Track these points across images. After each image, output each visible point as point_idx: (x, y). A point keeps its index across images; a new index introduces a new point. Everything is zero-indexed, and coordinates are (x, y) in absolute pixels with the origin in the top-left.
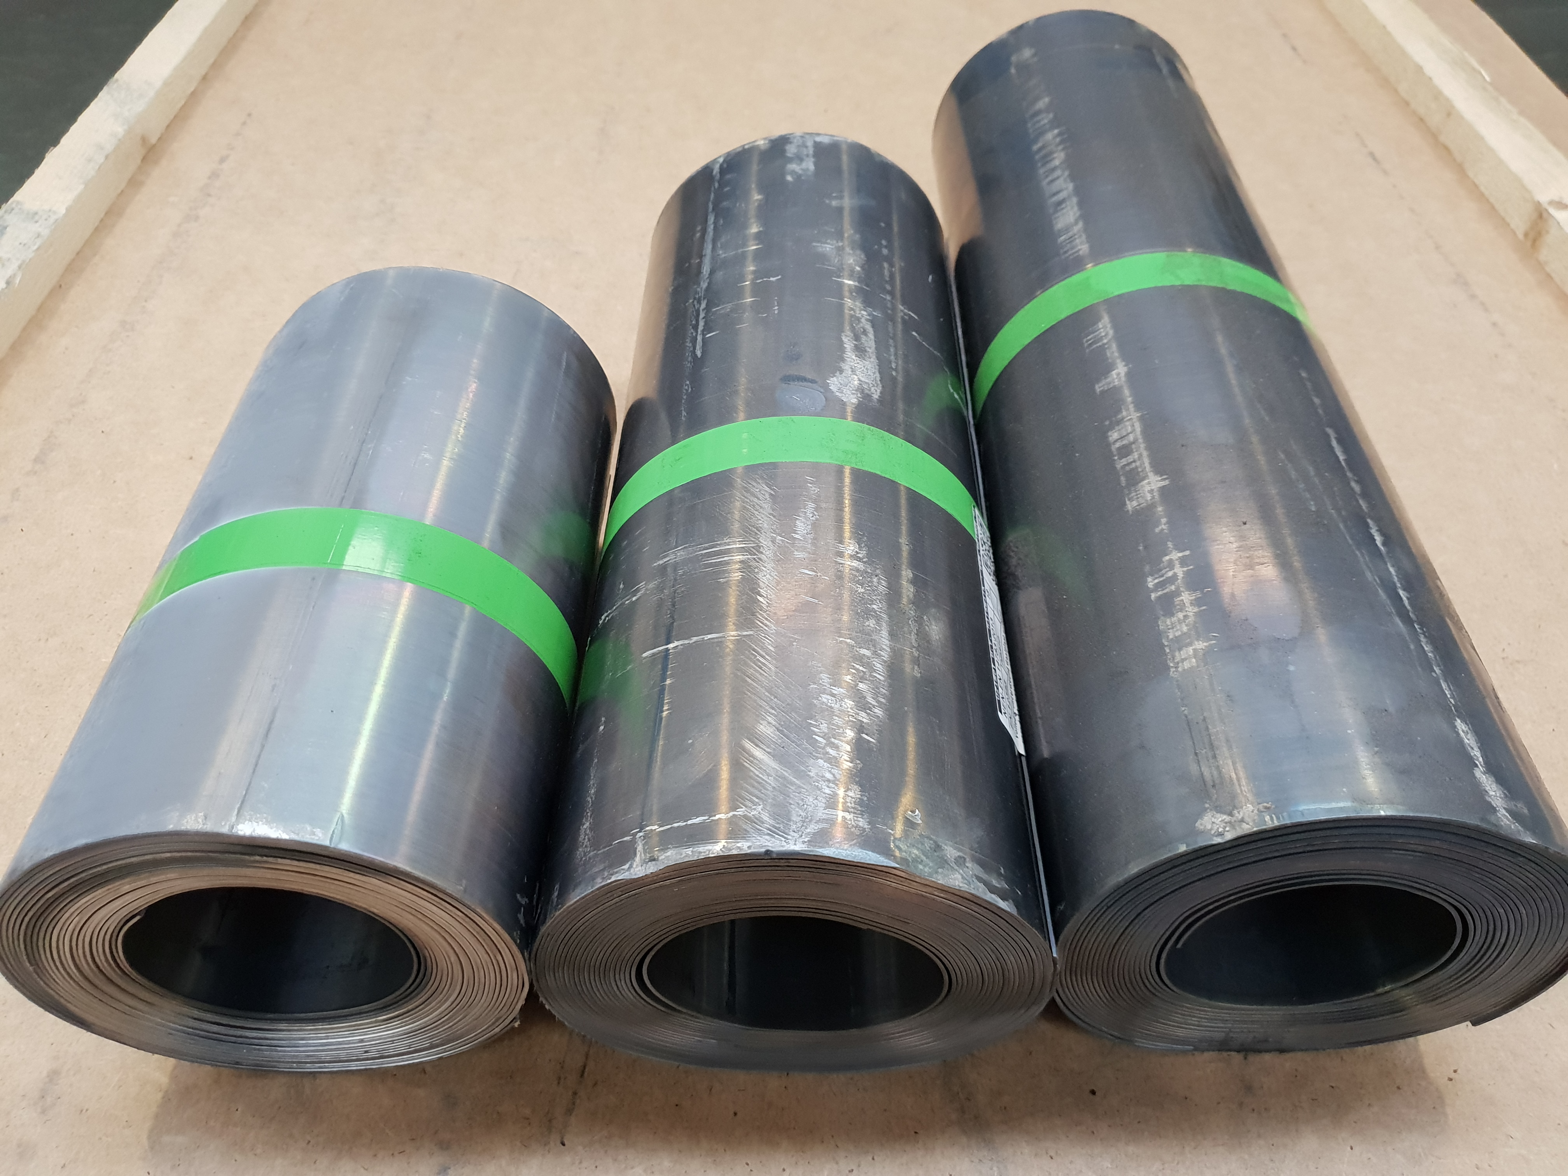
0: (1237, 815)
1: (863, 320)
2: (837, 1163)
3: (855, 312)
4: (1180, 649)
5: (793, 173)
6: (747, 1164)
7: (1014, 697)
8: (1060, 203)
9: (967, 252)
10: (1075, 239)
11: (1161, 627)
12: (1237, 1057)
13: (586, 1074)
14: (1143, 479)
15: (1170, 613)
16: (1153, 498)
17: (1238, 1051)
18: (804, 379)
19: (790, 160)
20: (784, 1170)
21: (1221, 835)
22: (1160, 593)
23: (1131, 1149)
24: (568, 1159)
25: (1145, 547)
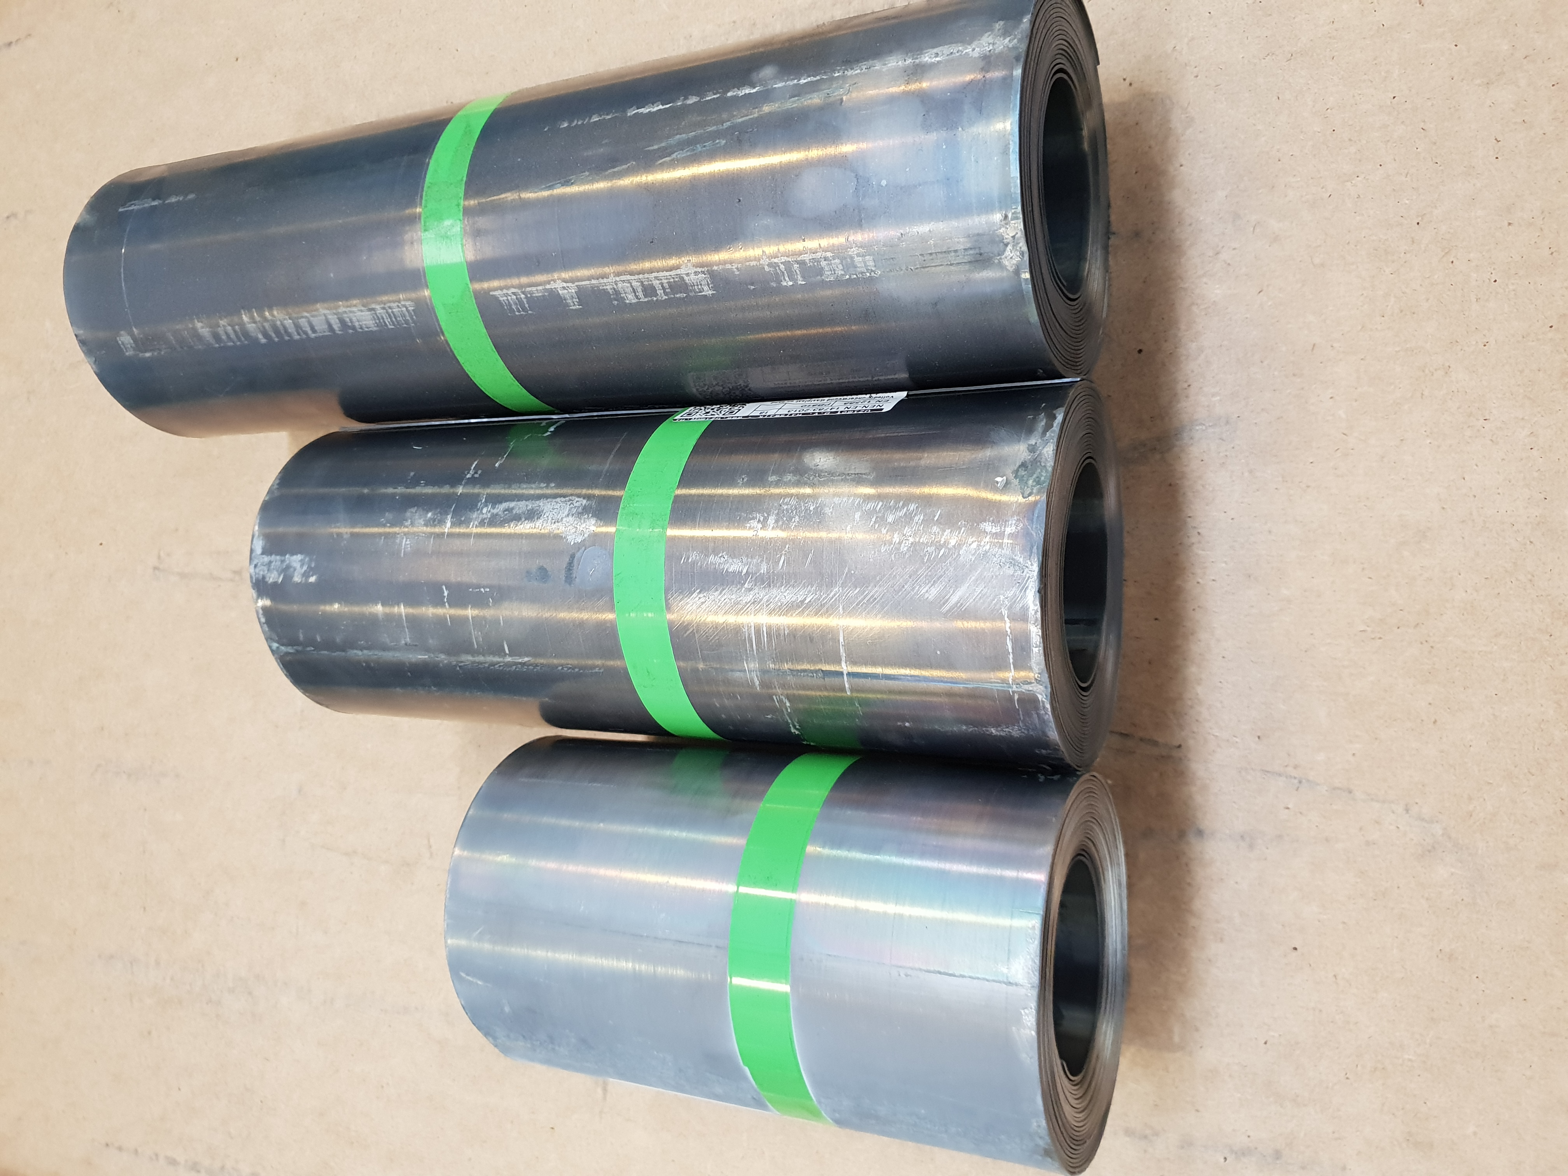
0: (1008, 241)
1: (495, 511)
2: (1193, 544)
3: (485, 519)
4: (856, 267)
5: (306, 575)
6: (1194, 610)
8: (342, 321)
10: (392, 312)
11: (832, 279)
12: (1113, 241)
13: (1126, 732)
14: (682, 279)
15: (821, 271)
16: (703, 272)
17: (1109, 238)
18: (570, 565)
19: (288, 578)
20: (1198, 583)
21: (1022, 254)
22: (799, 277)
23: (1183, 327)
24: (1191, 742)
25: (752, 284)
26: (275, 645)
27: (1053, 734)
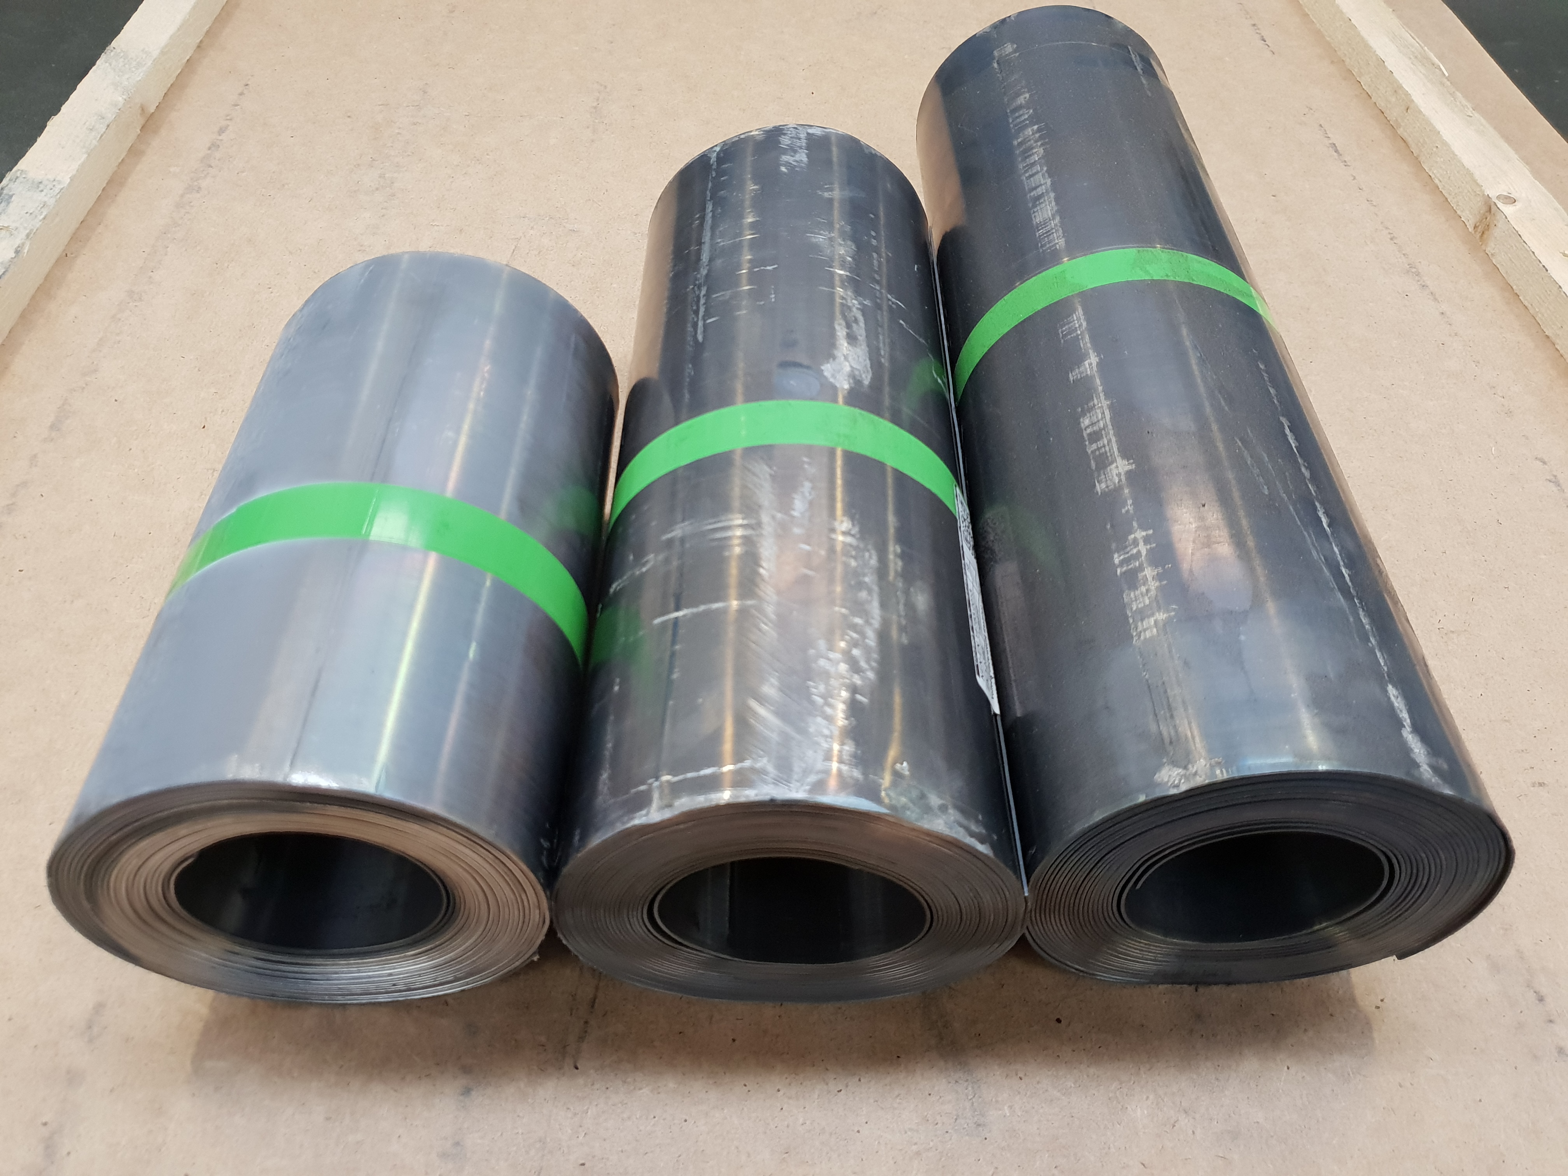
0: (1191, 769)
1: (854, 309)
2: (827, 1084)
3: (847, 302)
4: (1142, 620)
5: (787, 164)
6: (745, 1085)
7: (990, 661)
8: (1039, 197)
9: (949, 239)
10: (1053, 233)
11: (1126, 600)
12: (1188, 989)
13: (596, 1005)
14: (1112, 463)
15: (1133, 586)
16: (1120, 480)
17: (1190, 984)
18: (799, 365)
19: (785, 152)
20: (779, 1091)
21: (1177, 786)
22: (1125, 569)
23: (1092, 1070)
24: (581, 1081)
25: (1112, 526)
26: (718, 149)
27: (596, 840)
